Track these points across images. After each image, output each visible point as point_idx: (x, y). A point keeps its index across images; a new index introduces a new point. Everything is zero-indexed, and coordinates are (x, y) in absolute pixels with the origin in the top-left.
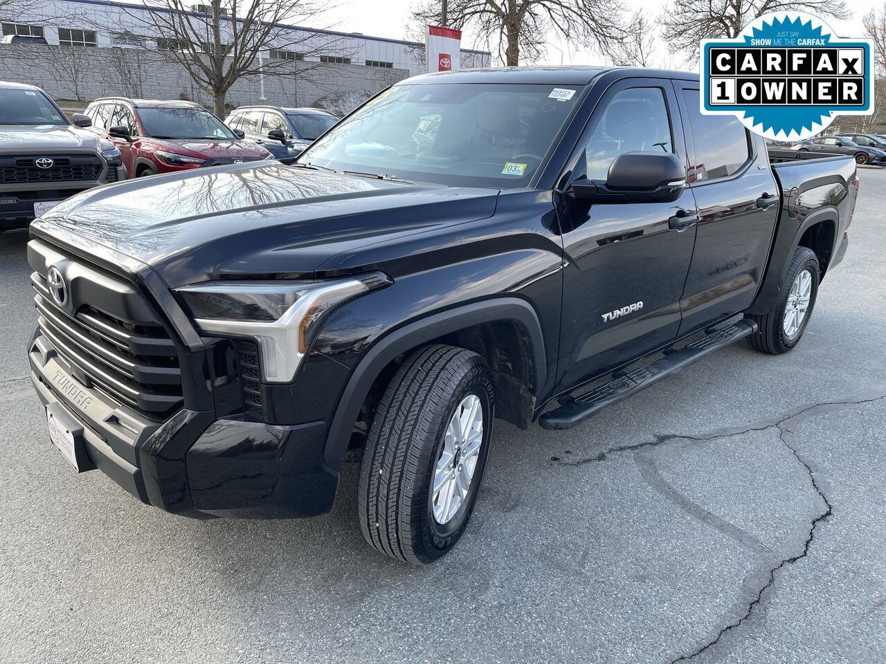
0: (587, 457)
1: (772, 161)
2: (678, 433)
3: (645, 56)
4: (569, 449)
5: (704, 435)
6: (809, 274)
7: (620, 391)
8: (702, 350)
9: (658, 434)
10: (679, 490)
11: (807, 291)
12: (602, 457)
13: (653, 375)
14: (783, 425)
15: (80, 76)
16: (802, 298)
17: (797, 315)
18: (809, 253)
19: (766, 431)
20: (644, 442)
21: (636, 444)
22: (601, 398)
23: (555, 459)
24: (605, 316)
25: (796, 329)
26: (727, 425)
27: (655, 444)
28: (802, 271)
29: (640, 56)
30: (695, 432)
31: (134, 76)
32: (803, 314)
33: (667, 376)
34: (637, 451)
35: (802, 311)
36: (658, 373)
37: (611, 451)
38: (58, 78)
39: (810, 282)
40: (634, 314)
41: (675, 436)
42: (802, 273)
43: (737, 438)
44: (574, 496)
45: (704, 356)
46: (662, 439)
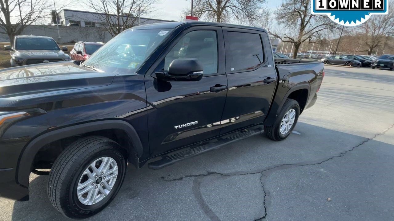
0: (175, 178)
1: (276, 63)
2: (217, 172)
3: (269, 26)
4: (170, 174)
5: (228, 174)
6: (294, 111)
7: (186, 156)
8: (233, 140)
9: (209, 171)
10: (204, 197)
11: (293, 117)
12: (181, 179)
13: (205, 149)
14: (264, 173)
15: (88, 36)
16: (291, 120)
17: (287, 127)
18: (294, 102)
19: (255, 174)
20: (201, 174)
21: (197, 175)
22: (177, 158)
23: (163, 178)
24: (176, 127)
25: (287, 132)
26: (240, 170)
27: (205, 175)
28: (290, 109)
29: (267, 26)
30: (225, 172)
31: (103, 36)
32: (291, 126)
33: (213, 150)
34: (196, 178)
35: (290, 125)
36: (208, 149)
37: (187, 176)
38: (82, 37)
39: (295, 113)
40: (193, 126)
41: (215, 173)
42: (290, 110)
43: (241, 176)
44: (160, 195)
45: (233, 142)
46: (210, 173)
